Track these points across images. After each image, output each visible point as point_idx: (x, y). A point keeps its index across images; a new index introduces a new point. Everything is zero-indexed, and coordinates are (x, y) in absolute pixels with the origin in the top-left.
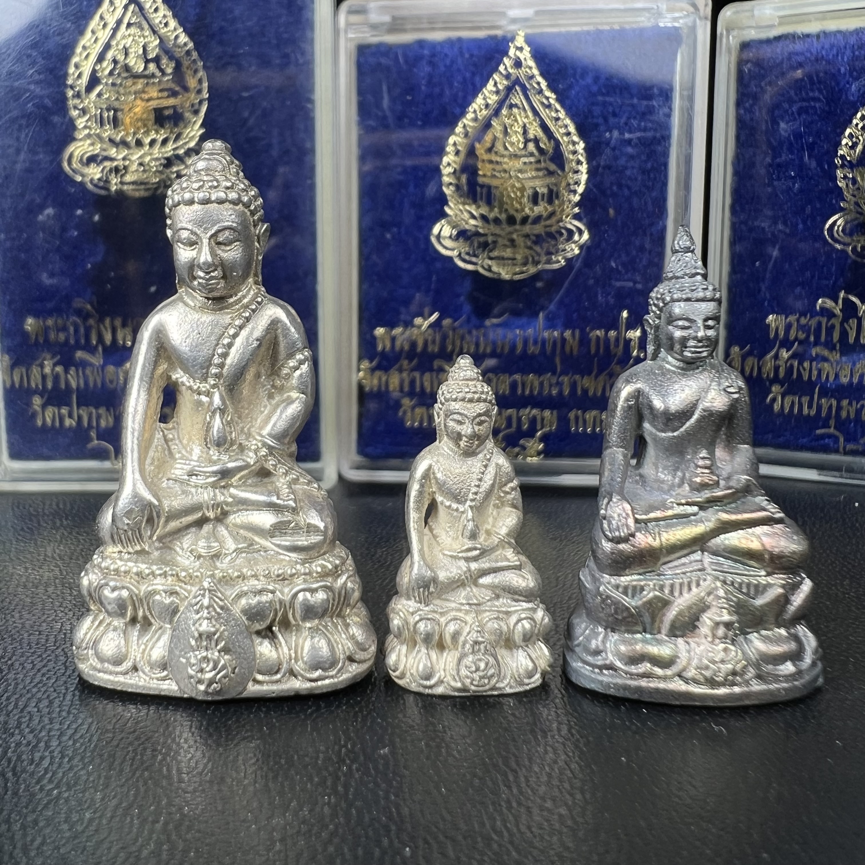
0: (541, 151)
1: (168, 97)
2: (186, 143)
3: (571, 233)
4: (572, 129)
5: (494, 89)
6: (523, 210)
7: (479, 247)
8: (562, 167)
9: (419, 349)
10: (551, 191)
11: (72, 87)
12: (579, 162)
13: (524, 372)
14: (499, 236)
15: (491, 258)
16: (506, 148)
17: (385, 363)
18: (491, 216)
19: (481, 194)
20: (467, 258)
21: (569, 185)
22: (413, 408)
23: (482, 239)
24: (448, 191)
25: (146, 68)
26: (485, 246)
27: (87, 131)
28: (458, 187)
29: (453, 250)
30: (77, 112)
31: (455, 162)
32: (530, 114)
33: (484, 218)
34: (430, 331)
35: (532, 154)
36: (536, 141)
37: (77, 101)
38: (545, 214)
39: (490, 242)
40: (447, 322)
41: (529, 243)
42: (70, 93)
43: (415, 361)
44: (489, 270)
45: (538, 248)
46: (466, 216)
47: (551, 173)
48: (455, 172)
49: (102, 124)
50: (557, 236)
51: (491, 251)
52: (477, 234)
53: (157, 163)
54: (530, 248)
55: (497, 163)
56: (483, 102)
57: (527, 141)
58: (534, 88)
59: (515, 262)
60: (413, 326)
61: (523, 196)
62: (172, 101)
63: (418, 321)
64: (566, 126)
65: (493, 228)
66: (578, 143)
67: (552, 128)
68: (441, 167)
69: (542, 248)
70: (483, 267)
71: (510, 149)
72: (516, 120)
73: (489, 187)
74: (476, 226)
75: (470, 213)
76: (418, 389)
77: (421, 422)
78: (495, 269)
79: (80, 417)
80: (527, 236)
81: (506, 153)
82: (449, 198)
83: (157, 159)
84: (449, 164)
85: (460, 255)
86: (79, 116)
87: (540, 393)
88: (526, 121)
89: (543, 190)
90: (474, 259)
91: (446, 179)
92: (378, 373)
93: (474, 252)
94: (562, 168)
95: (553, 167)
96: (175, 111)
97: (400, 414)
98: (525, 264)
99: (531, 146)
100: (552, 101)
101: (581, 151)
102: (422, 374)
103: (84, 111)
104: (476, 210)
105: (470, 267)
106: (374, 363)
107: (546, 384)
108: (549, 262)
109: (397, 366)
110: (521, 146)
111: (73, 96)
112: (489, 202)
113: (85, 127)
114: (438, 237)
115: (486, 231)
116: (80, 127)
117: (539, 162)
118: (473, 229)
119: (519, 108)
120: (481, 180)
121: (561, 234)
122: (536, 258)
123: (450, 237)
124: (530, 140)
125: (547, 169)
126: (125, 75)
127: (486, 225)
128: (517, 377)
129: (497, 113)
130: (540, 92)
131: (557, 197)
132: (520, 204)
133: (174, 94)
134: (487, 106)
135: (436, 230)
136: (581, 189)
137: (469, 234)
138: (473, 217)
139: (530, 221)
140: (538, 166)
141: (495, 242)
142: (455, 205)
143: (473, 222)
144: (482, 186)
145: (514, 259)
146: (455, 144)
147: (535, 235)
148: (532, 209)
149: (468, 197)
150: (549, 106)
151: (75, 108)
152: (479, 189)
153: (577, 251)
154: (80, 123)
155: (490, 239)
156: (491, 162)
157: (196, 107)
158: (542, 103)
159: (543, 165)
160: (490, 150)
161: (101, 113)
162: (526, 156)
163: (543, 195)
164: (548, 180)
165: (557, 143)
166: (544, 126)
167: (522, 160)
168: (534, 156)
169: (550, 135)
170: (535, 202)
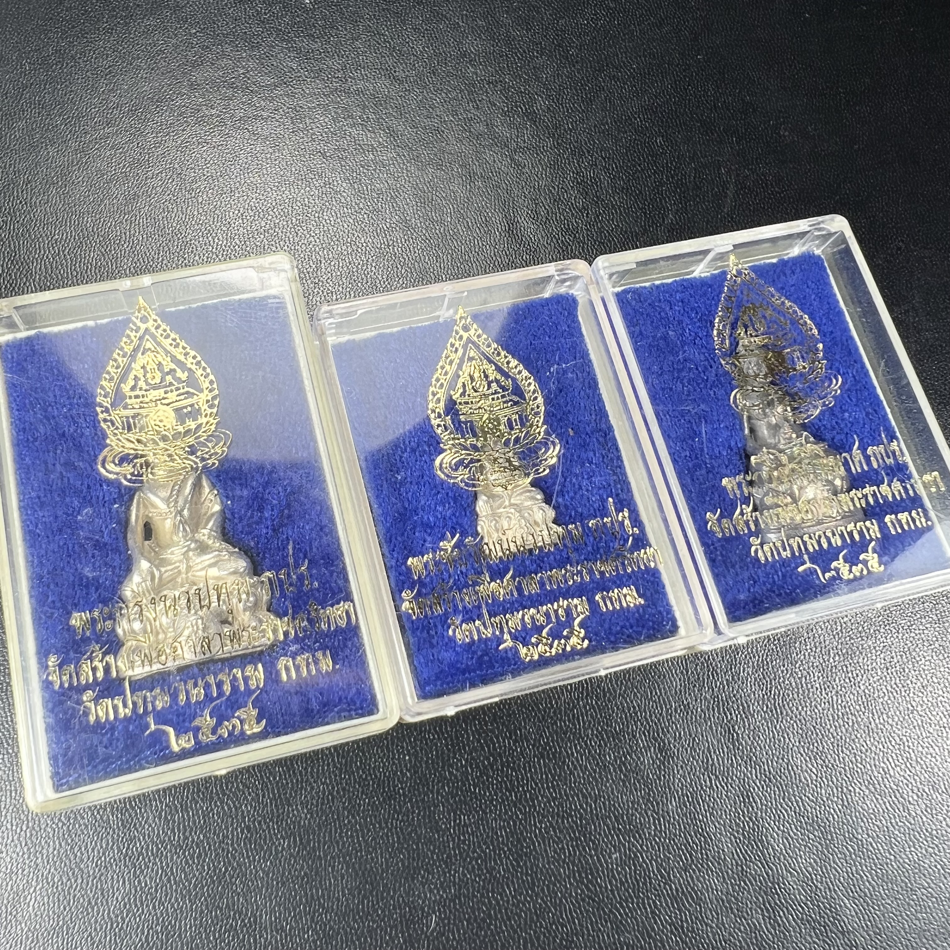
0: (504, 389)
1: (185, 398)
3: (546, 446)
4: (521, 368)
6: (502, 436)
7: (477, 471)
8: (522, 396)
10: (520, 416)
12: (535, 392)
13: (547, 569)
16: (475, 391)
17: (423, 589)
18: (479, 444)
21: (532, 409)
22: (461, 625)
23: (477, 464)
24: (439, 431)
29: (457, 477)
32: (486, 362)
33: (474, 447)
34: (456, 551)
35: (496, 392)
36: (497, 381)
38: (522, 435)
40: (469, 540)
43: (451, 582)
46: (458, 447)
47: (516, 403)
48: (439, 415)
50: (537, 450)
52: (473, 461)
55: (472, 403)
57: (489, 383)
58: (484, 343)
60: (440, 550)
61: (499, 424)
62: (189, 401)
63: (443, 544)
64: (516, 367)
66: (530, 378)
67: (507, 370)
69: (527, 463)
71: (478, 390)
72: (476, 369)
73: (471, 422)
74: (468, 455)
75: (462, 445)
76: (460, 606)
77: (472, 636)
79: (134, 704)
81: (476, 394)
82: (441, 437)
84: (433, 410)
85: (463, 481)
87: (566, 585)
88: (484, 368)
89: (514, 417)
91: (434, 423)
92: (420, 600)
93: (474, 476)
94: (524, 398)
95: (516, 399)
99: (494, 386)
100: (500, 351)
101: (534, 383)
102: (461, 592)
104: (465, 442)
105: (474, 489)
106: (415, 592)
107: (569, 575)
108: (536, 473)
109: (437, 589)
110: (486, 387)
112: (475, 435)
114: (441, 469)
115: (478, 457)
117: (503, 396)
118: (468, 458)
119: (476, 361)
120: (462, 418)
121: (539, 449)
123: (451, 467)
124: (492, 382)
125: (511, 400)
127: (476, 453)
129: (460, 366)
130: (489, 346)
131: (527, 421)
132: (500, 430)
133: (190, 395)
134: (451, 363)
135: (437, 463)
136: (542, 411)
137: (464, 461)
138: (464, 448)
139: (512, 442)
140: (505, 399)
142: (447, 440)
143: (465, 452)
144: (466, 423)
147: (519, 453)
148: (510, 434)
149: (456, 433)
152: (463, 426)
153: (555, 460)
156: (467, 403)
158: (493, 353)
159: (508, 398)
160: (463, 394)
162: (492, 394)
163: (515, 420)
164: (516, 408)
165: (514, 380)
166: (499, 369)
167: (490, 397)
168: (499, 393)
169: (506, 375)
170: (512, 428)
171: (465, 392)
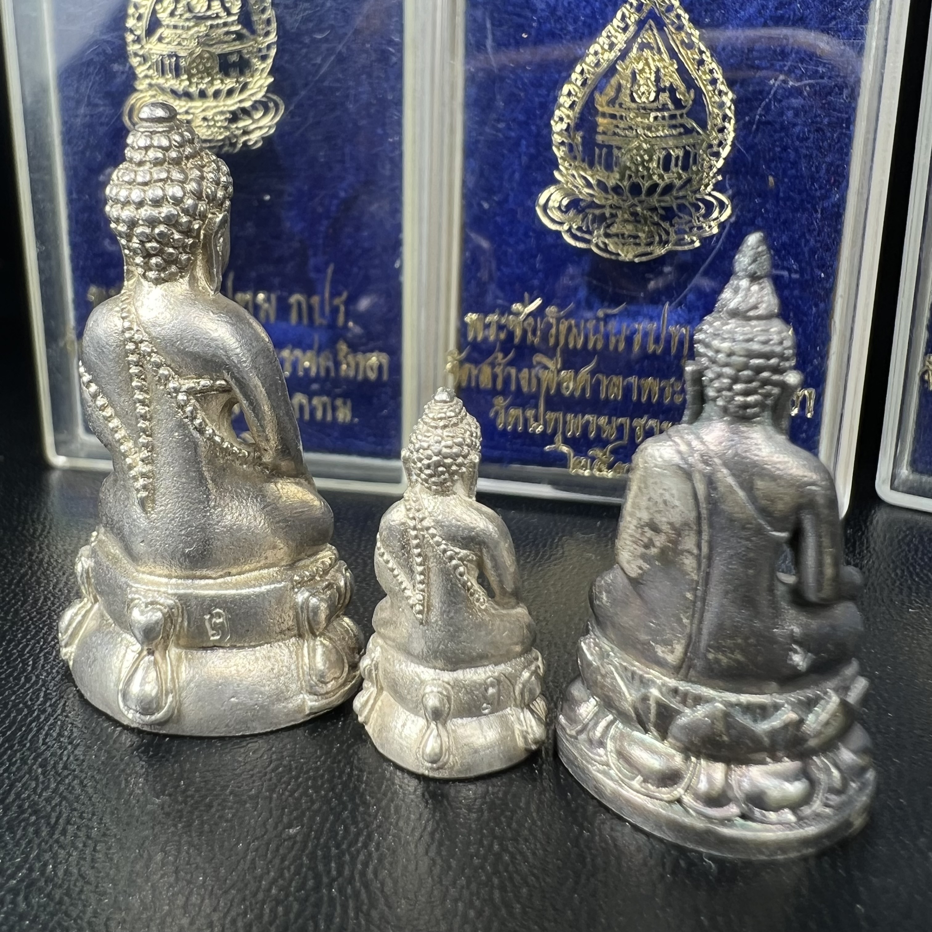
0: (677, 103)
1: (234, 40)
2: (252, 95)
3: (709, 207)
4: (719, 75)
5: (622, 25)
6: (650, 177)
7: (593, 222)
9: (517, 340)
10: (687, 154)
11: (132, 31)
12: (725, 117)
13: (642, 374)
14: (619, 208)
15: (607, 235)
16: (633, 100)
17: (476, 355)
18: (611, 183)
19: (600, 156)
20: (579, 234)
21: (710, 146)
22: (507, 408)
23: (597, 212)
24: (559, 152)
25: (209, 8)
26: (601, 219)
27: (148, 81)
28: (571, 148)
29: (561, 224)
30: (138, 59)
31: (568, 117)
32: (665, 56)
33: (601, 185)
34: (531, 320)
35: (664, 108)
37: (137, 47)
38: (678, 183)
39: (608, 215)
40: (551, 310)
41: (656, 219)
42: (130, 38)
43: (511, 355)
44: (606, 250)
45: (666, 225)
46: (580, 182)
47: (689, 131)
48: (567, 130)
49: (163, 73)
50: (693, 210)
51: (608, 226)
52: (592, 205)
53: (223, 118)
54: (657, 224)
55: (621, 117)
56: (607, 41)
57: (659, 91)
58: (673, 23)
59: (638, 241)
60: (511, 313)
61: (651, 160)
63: (516, 307)
64: (711, 71)
65: (613, 199)
66: (726, 94)
67: (694, 75)
68: (552, 122)
69: (672, 225)
70: (597, 246)
71: (638, 100)
72: (647, 64)
73: (610, 147)
74: (592, 195)
75: (585, 178)
76: (513, 387)
77: (515, 425)
78: (611, 248)
80: (654, 209)
81: (634, 105)
82: (560, 161)
83: (222, 113)
84: (561, 119)
85: (569, 230)
86: (140, 64)
87: (660, 401)
88: (660, 65)
90: (587, 236)
91: (557, 139)
92: (467, 366)
93: (588, 227)
94: (704, 126)
96: (241, 57)
97: (492, 414)
98: (649, 244)
99: (665, 97)
100: (695, 40)
101: (728, 104)
102: (519, 370)
103: (145, 59)
104: (592, 176)
105: (581, 245)
106: (464, 354)
107: (668, 391)
108: (680, 242)
109: (490, 359)
110: (652, 96)
111: (134, 41)
113: (146, 77)
114: (545, 207)
115: (603, 202)
116: (141, 76)
117: (673, 117)
118: (589, 199)
119: (652, 49)
120: (600, 139)
121: (698, 208)
122: (664, 237)
123: (559, 208)
124: (664, 90)
125: (682, 126)
126: (188, 15)
127: (604, 194)
128: (633, 380)
129: (624, 55)
130: (680, 28)
131: (695, 163)
132: (648, 169)
133: (239, 37)
134: (612, 46)
135: (542, 199)
136: (725, 152)
137: (582, 204)
138: (589, 185)
139: (659, 190)
140: (674, 122)
141: (613, 216)
142: (567, 169)
143: (587, 190)
144: (601, 147)
145: (636, 237)
146: (569, 94)
147: (664, 208)
148: (661, 177)
149: (583, 161)
150: (690, 46)
151: (136, 55)
152: (597, 150)
153: (715, 231)
154: (141, 71)
155: (607, 212)
156: (613, 116)
157: (264, 52)
158: (683, 42)
159: (679, 121)
160: (612, 102)
161: (162, 60)
162: (658, 110)
163: (677, 158)
164: (685, 140)
165: (699, 93)
166: (682, 71)
167: (653, 115)
168: (668, 109)
169: (690, 83)
170: (667, 168)
171: (617, 97)
